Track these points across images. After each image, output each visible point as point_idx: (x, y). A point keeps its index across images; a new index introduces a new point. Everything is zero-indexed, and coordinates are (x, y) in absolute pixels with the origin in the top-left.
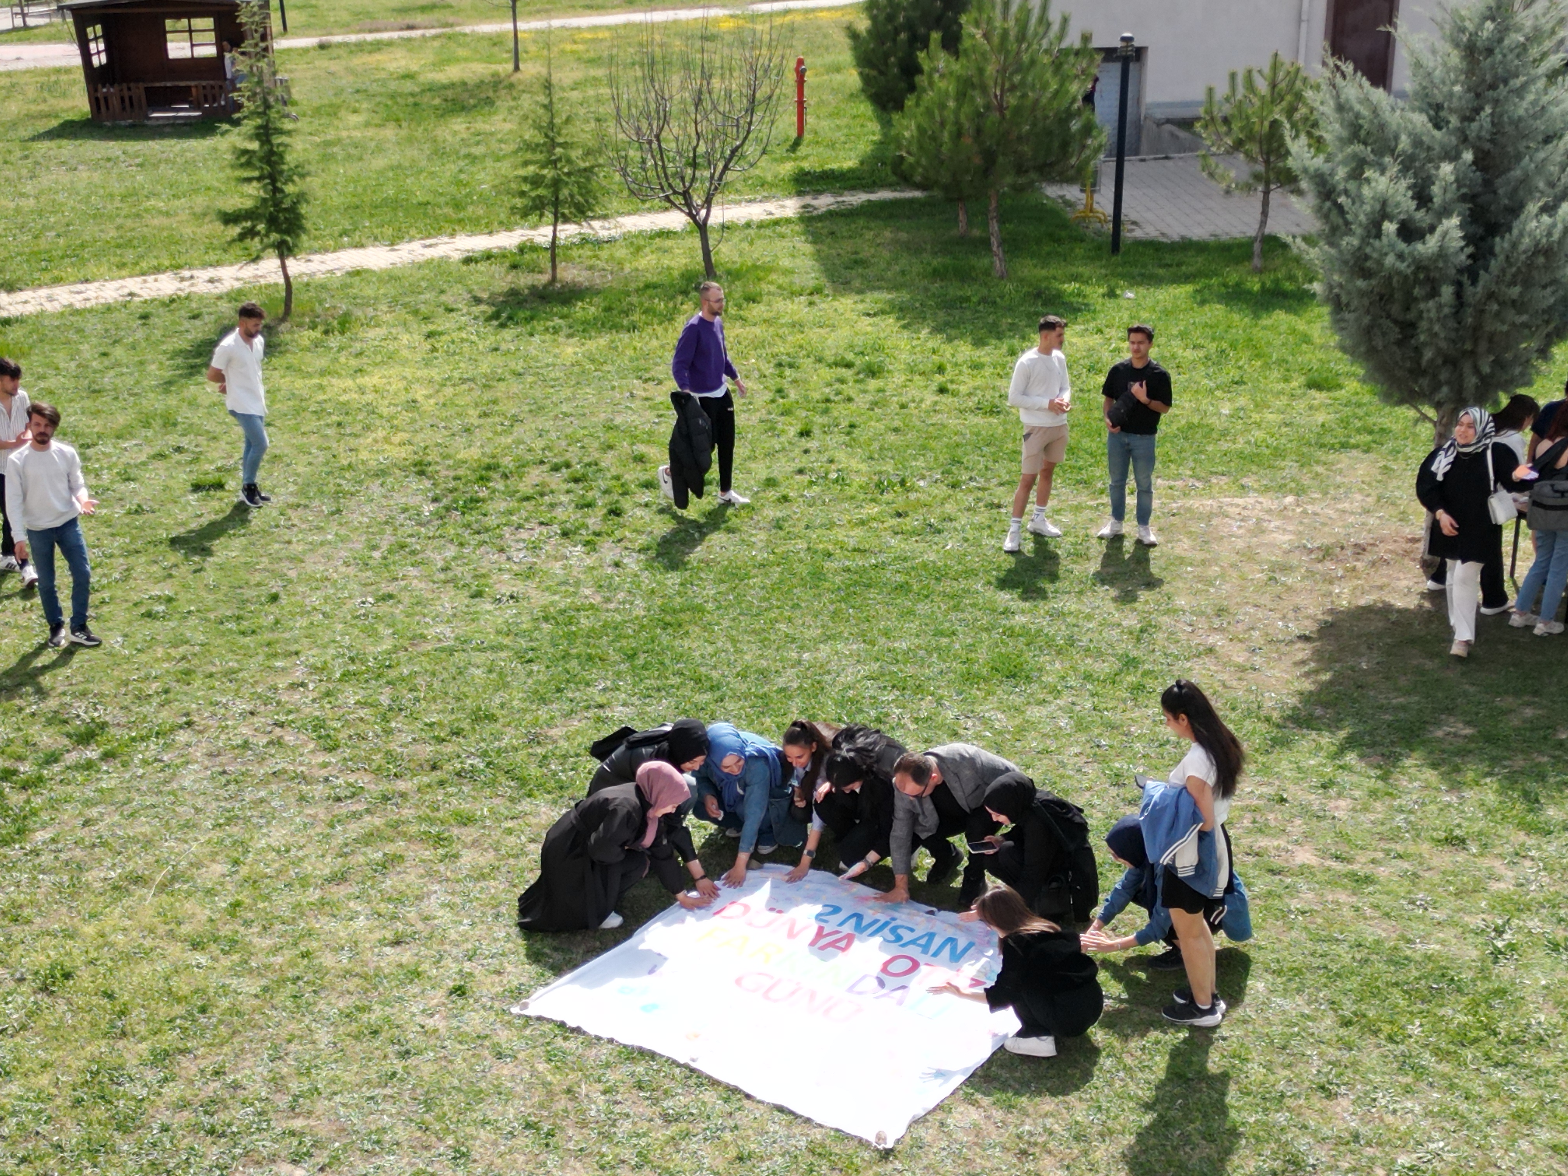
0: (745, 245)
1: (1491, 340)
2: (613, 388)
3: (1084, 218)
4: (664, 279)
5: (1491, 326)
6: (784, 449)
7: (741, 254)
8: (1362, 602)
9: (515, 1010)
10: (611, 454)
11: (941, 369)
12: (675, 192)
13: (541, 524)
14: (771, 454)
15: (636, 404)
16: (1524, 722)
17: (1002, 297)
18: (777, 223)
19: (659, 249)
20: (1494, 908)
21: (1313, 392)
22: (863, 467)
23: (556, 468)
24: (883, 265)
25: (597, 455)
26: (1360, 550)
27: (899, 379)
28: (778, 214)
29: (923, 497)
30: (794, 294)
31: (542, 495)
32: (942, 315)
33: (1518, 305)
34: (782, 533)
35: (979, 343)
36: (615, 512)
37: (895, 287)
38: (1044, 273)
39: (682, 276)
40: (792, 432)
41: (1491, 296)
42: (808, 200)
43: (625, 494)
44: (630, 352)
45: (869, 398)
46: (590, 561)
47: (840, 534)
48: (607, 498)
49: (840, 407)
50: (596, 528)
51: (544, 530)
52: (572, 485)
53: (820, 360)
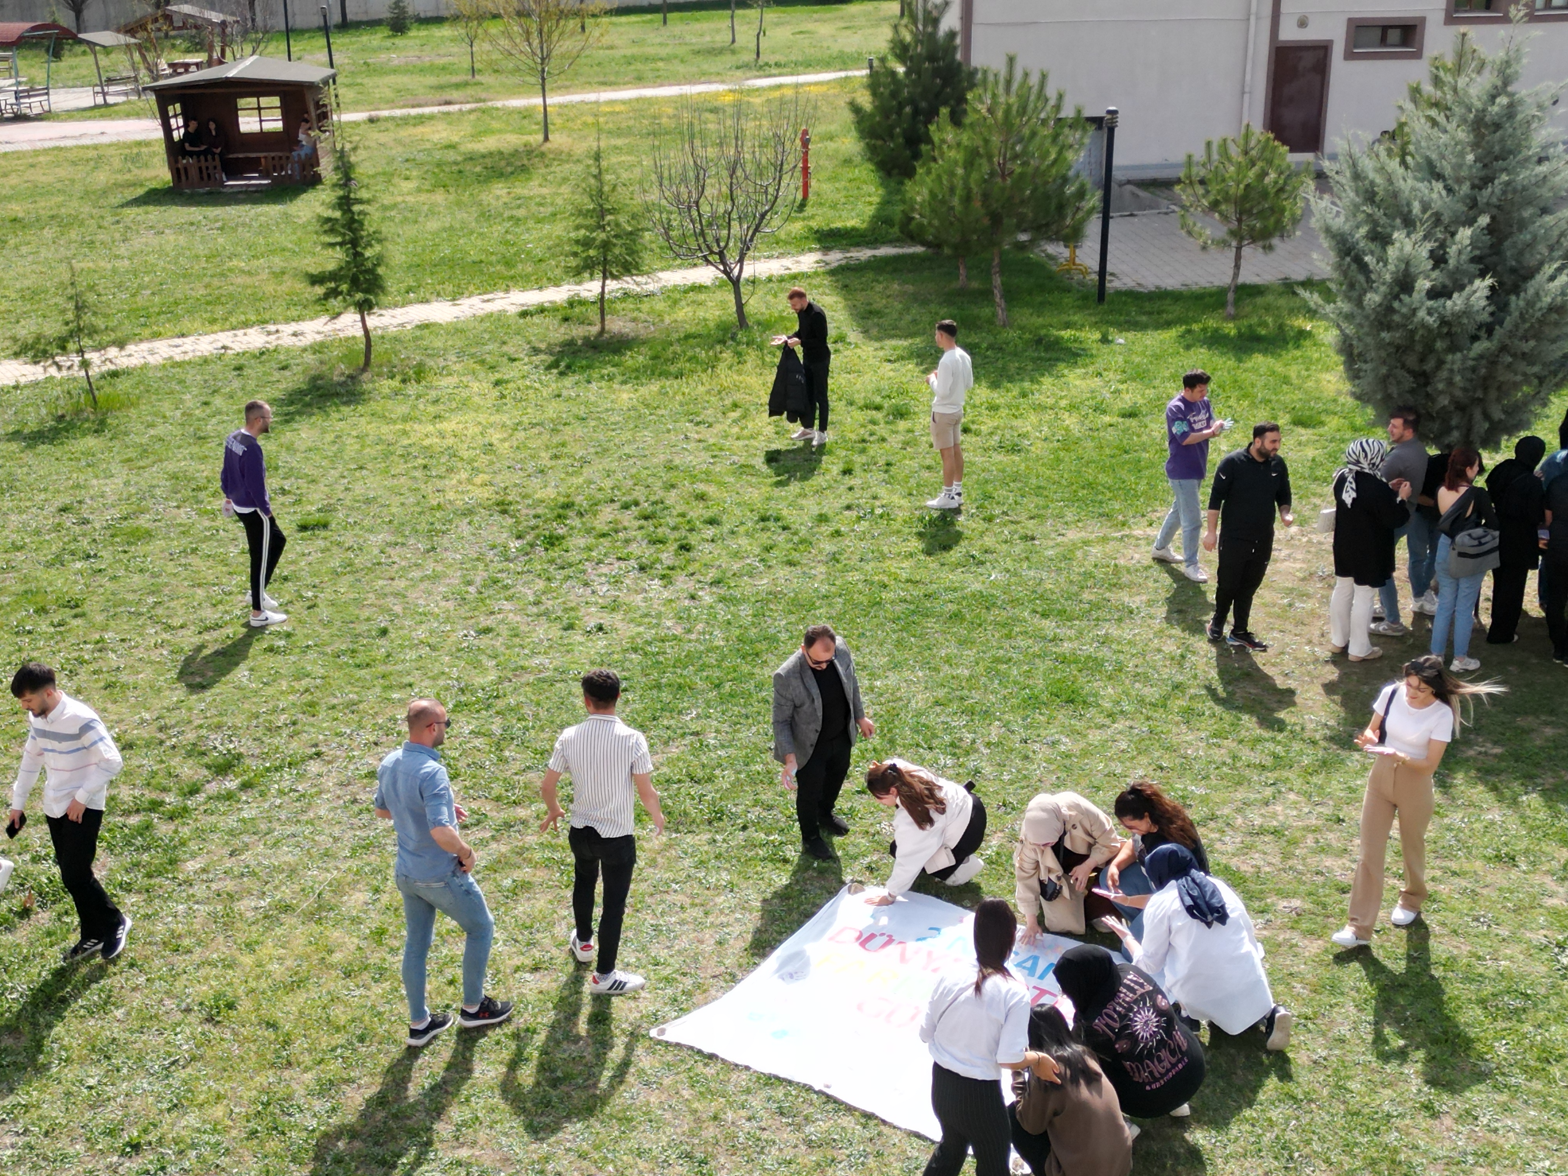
2: (669, 431)
3: (1068, 271)
4: (700, 329)
6: (830, 487)
10: (673, 493)
12: (712, 252)
13: (619, 559)
15: (691, 446)
17: (1007, 344)
19: (693, 302)
21: (1301, 430)
22: (905, 503)
23: (626, 507)
24: (895, 315)
25: (661, 494)
28: (795, 269)
29: (962, 530)
31: (616, 531)
34: (839, 566)
36: (685, 548)
37: (911, 335)
38: (1041, 320)
39: (718, 326)
40: (835, 470)
42: (820, 256)
43: (691, 530)
44: (679, 397)
45: (900, 438)
46: (666, 594)
47: (891, 565)
48: (677, 535)
49: (875, 446)
50: (670, 563)
51: (623, 564)
52: (642, 522)
53: (851, 403)
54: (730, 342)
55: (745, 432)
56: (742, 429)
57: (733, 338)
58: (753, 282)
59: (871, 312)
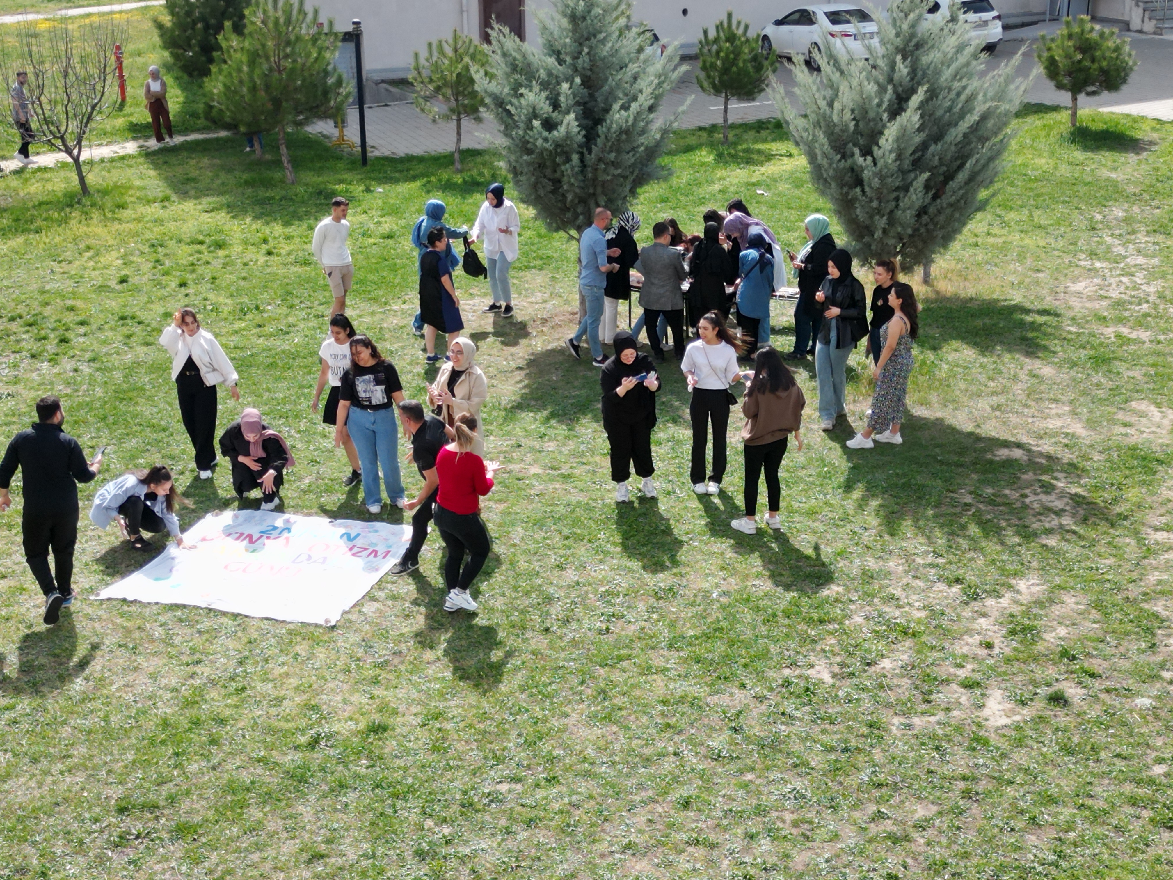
1: (603, 186)
2: (37, 268)
3: (339, 145)
4: (51, 198)
5: (603, 177)
6: (171, 295)
7: (104, 179)
8: (547, 349)
10: (49, 308)
11: (265, 241)
12: (55, 137)
13: (14, 352)
14: (162, 299)
15: (58, 277)
17: (296, 195)
18: (123, 158)
19: (42, 179)
22: (229, 301)
23: (12, 319)
24: (208, 181)
25: (39, 309)
27: (239, 249)
28: (122, 152)
29: (272, 315)
30: (150, 202)
31: (8, 336)
32: (258, 209)
35: (287, 224)
36: (64, 340)
37: (221, 194)
38: (320, 179)
39: (65, 195)
40: (173, 284)
41: (600, 160)
42: (142, 142)
43: (67, 330)
44: (42, 245)
45: (221, 261)
46: (56, 370)
48: (57, 333)
49: (202, 268)
50: (55, 351)
51: (18, 356)
52: (28, 328)
53: (180, 241)
54: (77, 206)
55: (99, 265)
56: (96, 263)
57: (79, 203)
58: (90, 162)
59: (188, 180)
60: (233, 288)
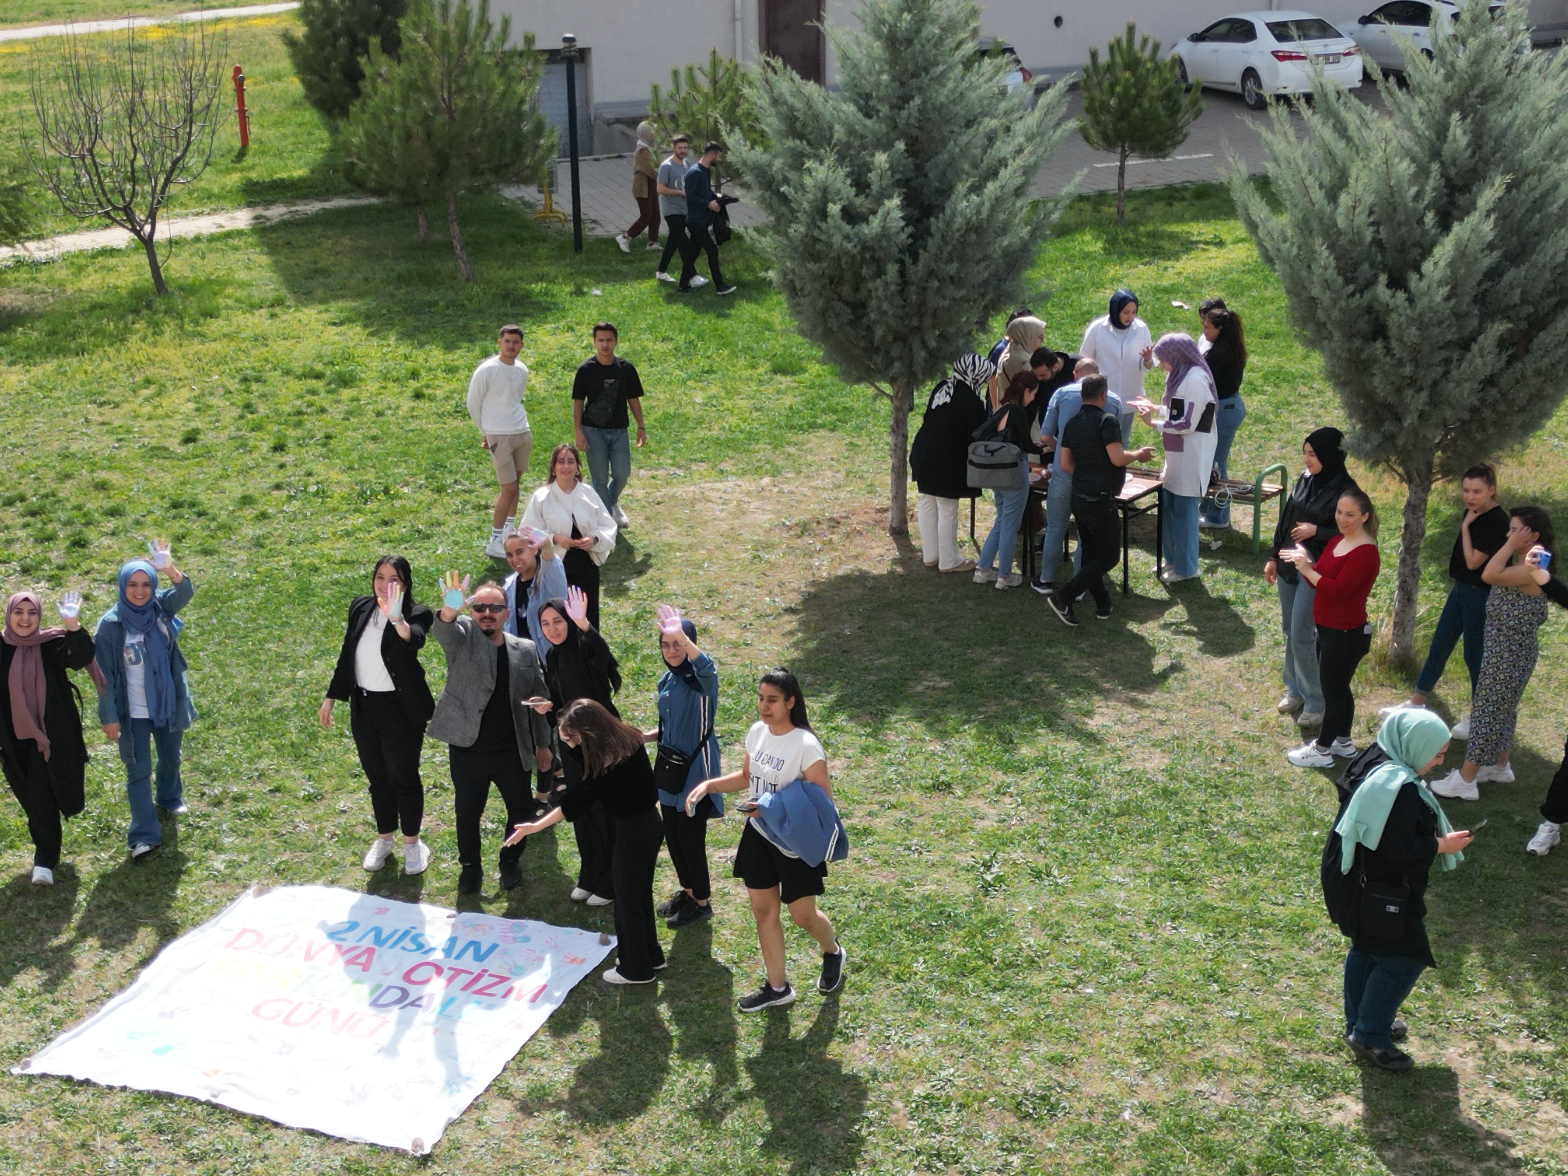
0: (196, 259)
1: (935, 316)
2: (65, 415)
3: (545, 218)
4: (110, 298)
5: (935, 301)
6: (258, 465)
7: (193, 268)
8: (840, 572)
9: (16, 1070)
10: (69, 484)
11: (415, 375)
12: (115, 208)
14: (244, 472)
15: (94, 429)
16: (994, 670)
17: (470, 300)
18: (228, 235)
19: (103, 268)
20: (981, 844)
21: (779, 377)
22: (344, 478)
24: (344, 273)
25: (54, 486)
26: (835, 523)
27: (374, 387)
28: (229, 226)
29: (408, 504)
30: (254, 307)
32: (410, 321)
33: (956, 281)
34: (264, 551)
35: (451, 346)
36: (79, 543)
37: (360, 295)
38: (510, 274)
39: (131, 293)
40: (265, 447)
41: (931, 273)
42: (260, 211)
43: (88, 524)
44: (80, 376)
45: (343, 407)
47: (325, 547)
48: (69, 530)
49: (314, 418)
50: (61, 562)
52: (29, 519)
53: (287, 372)
54: (145, 312)
55: (159, 411)
56: (156, 407)
57: (149, 306)
58: (171, 244)
59: (316, 271)
60: (355, 455)
